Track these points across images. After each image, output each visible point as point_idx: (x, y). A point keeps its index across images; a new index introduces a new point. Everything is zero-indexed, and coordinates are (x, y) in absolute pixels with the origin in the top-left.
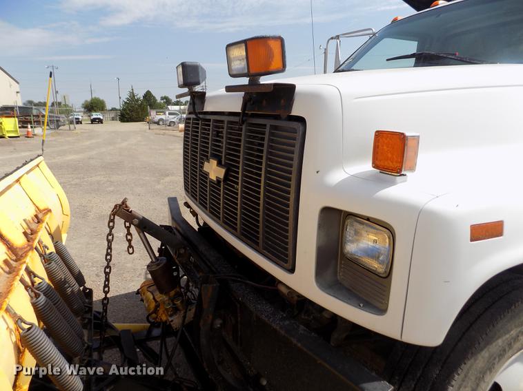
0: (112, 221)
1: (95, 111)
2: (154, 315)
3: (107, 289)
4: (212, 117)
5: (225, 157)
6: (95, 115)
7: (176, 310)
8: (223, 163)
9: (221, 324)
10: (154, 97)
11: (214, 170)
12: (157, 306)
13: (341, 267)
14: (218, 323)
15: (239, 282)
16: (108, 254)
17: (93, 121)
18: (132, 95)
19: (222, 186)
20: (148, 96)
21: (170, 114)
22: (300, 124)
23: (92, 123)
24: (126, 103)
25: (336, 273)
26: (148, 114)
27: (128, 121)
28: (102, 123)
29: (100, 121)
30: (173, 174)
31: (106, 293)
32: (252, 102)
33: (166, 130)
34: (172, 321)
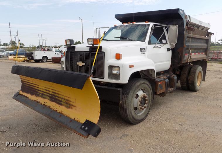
4: (79, 52)
8: (84, 62)
11: (81, 64)
19: (84, 67)
22: (103, 53)
25: (111, 77)
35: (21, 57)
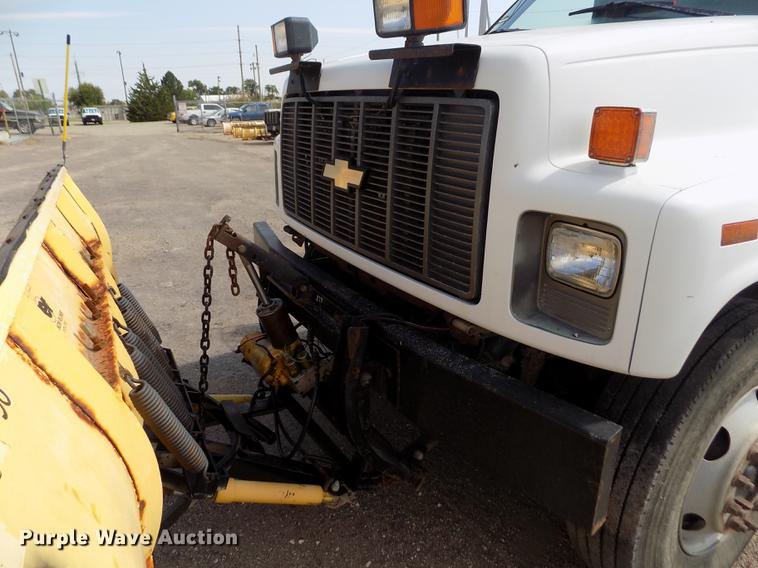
0: (210, 248)
1: (87, 105)
2: (270, 377)
3: (205, 344)
4: (336, 99)
5: (362, 154)
6: (89, 111)
7: (300, 368)
8: (359, 163)
9: (370, 380)
10: (179, 82)
11: (343, 175)
12: (273, 365)
13: (542, 292)
14: (367, 378)
15: (394, 322)
16: (205, 295)
17: (87, 121)
18: (145, 79)
19: (357, 196)
20: (169, 78)
21: (206, 107)
22: (489, 102)
23: (85, 124)
24: (135, 91)
25: (535, 299)
26: (173, 109)
27: (141, 120)
28: (101, 123)
29: (98, 121)
30: (228, 197)
31: (205, 349)
32: (408, 74)
33: (204, 132)
34: (297, 383)
35: (253, 127)
